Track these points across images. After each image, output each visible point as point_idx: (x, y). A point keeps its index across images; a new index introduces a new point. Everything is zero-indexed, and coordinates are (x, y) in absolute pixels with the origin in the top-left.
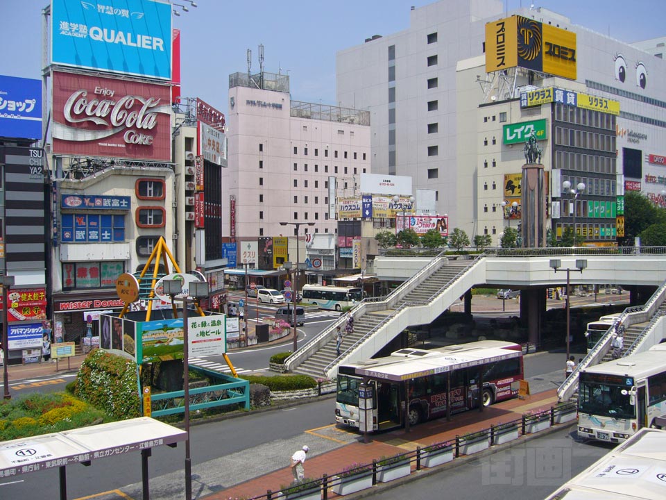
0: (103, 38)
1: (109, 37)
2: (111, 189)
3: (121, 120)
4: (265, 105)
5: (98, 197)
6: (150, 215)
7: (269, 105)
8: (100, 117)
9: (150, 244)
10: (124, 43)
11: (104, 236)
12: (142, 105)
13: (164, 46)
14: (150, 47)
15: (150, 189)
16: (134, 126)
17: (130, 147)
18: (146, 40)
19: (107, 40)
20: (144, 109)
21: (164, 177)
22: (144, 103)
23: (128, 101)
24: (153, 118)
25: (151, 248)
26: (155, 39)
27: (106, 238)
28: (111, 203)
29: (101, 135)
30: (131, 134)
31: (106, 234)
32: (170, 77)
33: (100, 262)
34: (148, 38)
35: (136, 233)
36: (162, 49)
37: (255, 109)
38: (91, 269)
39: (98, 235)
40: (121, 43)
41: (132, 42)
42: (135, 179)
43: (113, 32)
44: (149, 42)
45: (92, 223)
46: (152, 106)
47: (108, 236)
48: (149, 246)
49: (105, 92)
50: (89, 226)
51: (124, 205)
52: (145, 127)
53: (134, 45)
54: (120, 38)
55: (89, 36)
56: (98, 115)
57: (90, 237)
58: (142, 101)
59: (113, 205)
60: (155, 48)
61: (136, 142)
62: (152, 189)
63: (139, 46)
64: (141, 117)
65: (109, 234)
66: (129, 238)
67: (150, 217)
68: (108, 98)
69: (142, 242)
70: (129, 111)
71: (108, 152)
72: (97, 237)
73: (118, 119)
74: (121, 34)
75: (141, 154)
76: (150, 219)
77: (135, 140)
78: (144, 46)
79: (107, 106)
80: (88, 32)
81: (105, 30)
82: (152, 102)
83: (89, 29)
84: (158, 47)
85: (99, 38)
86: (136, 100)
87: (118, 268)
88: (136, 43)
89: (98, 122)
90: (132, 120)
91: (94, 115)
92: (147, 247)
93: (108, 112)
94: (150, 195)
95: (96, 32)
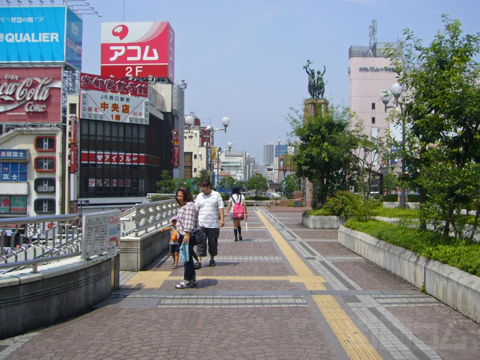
0: (14, 40)
1: (19, 39)
2: (18, 144)
3: (23, 95)
4: (377, 70)
5: (9, 151)
6: (46, 162)
7: (382, 70)
8: (8, 95)
9: (46, 183)
10: (30, 41)
11: (13, 178)
12: (38, 83)
13: (59, 38)
14: (48, 41)
15: (46, 144)
16: (32, 100)
17: (31, 115)
18: (46, 36)
19: (17, 41)
20: (40, 86)
21: (56, 134)
22: (40, 82)
23: (28, 82)
24: (47, 92)
25: (45, 186)
26: (52, 34)
27: (15, 179)
28: (12, 154)
29: (10, 107)
30: (30, 105)
31: (15, 176)
32: (63, 60)
33: (10, 196)
34: (47, 34)
35: (36, 175)
36: (57, 40)
37: (369, 74)
38: (4, 200)
39: (9, 177)
40: (27, 41)
41: (35, 39)
42: (35, 137)
43: (21, 35)
44: (48, 37)
45: (5, 169)
46: (46, 83)
47: (16, 178)
48: (44, 185)
49: (12, 77)
50: (3, 170)
51: (21, 156)
52: (40, 99)
53: (37, 41)
54: (27, 38)
55: (5, 40)
56: (7, 93)
57: (3, 178)
58: (38, 80)
59: (13, 156)
60: (52, 41)
61: (34, 110)
62: (47, 143)
63: (40, 41)
64: (37, 92)
65: (17, 176)
66: (30, 179)
67: (46, 164)
68: (14, 81)
69: (38, 182)
70: (29, 89)
71: (15, 118)
72: (8, 178)
73: (21, 95)
74: (27, 35)
75: (39, 119)
76: (46, 166)
77: (33, 108)
78: (44, 41)
79: (13, 86)
80: (5, 38)
81: (16, 34)
82: (46, 80)
83: (5, 36)
84: (54, 40)
85: (12, 40)
86: (34, 80)
87: (23, 200)
88: (38, 39)
89: (7, 98)
90: (31, 94)
91: (4, 94)
92: (43, 186)
93: (14, 90)
94: (46, 148)
95: (10, 37)
